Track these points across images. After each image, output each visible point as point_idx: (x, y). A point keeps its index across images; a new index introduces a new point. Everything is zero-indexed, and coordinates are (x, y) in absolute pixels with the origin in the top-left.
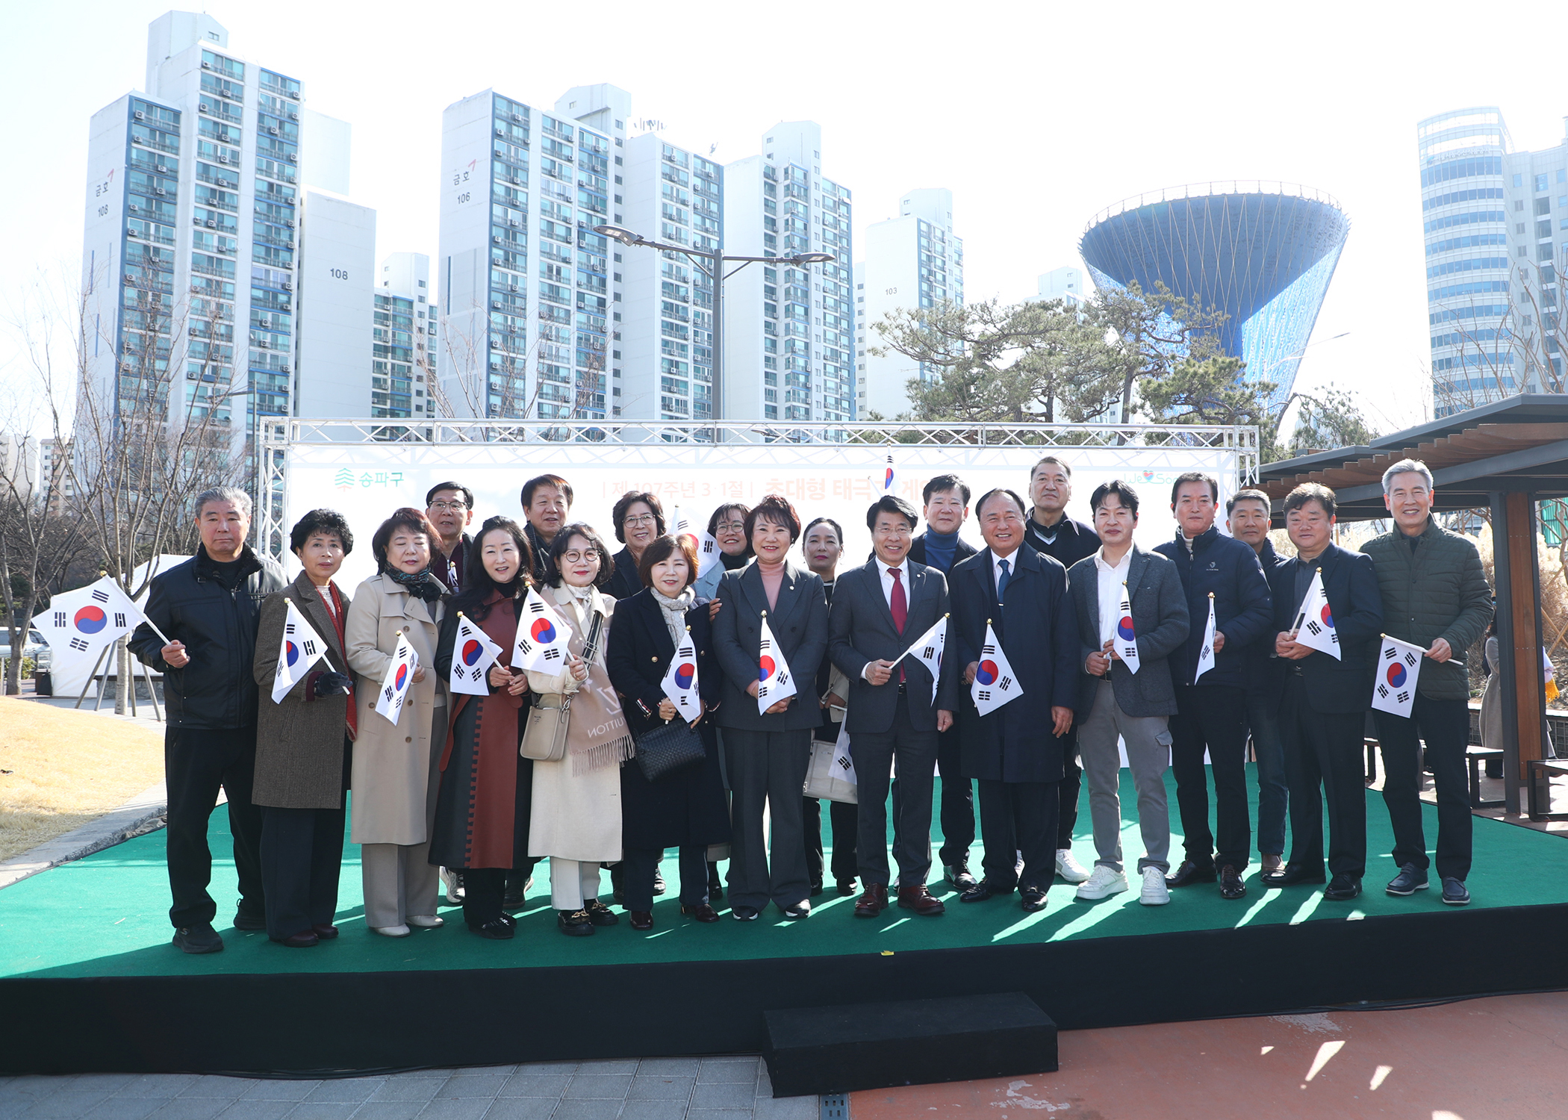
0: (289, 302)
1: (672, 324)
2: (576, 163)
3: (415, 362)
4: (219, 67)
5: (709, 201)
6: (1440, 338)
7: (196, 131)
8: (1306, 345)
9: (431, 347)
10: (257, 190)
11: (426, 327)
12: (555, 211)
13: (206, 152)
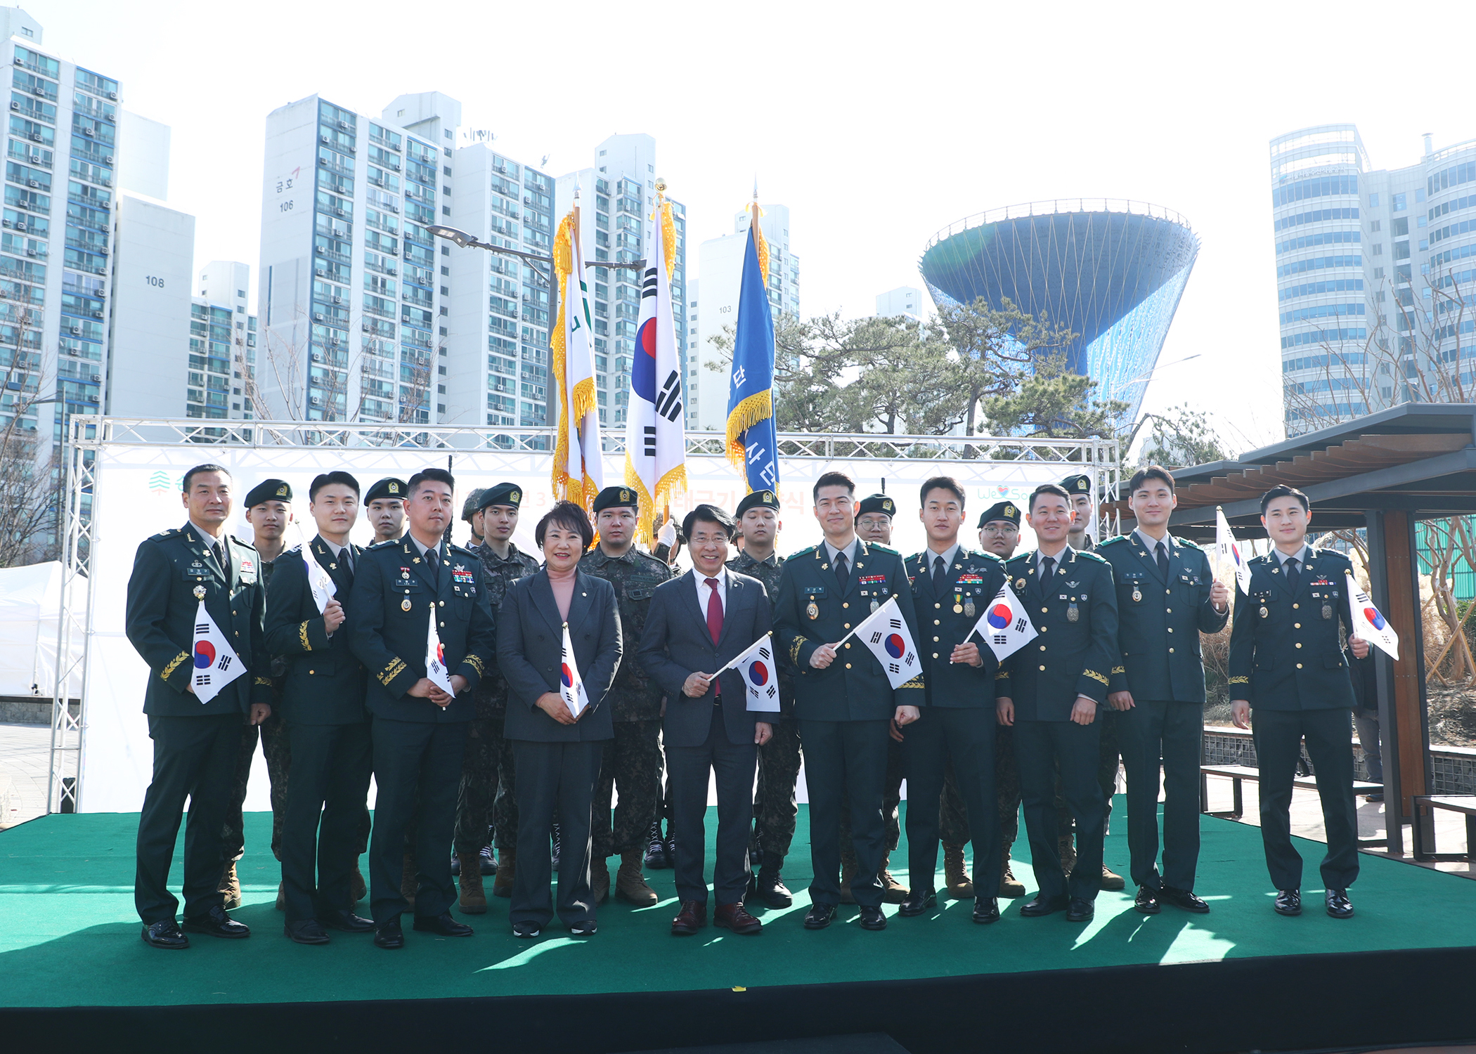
0: (101, 309)
1: (500, 339)
2: (404, 172)
3: (232, 374)
4: (33, 64)
5: (539, 215)
6: (1292, 363)
7: (7, 129)
8: (1153, 368)
9: (249, 359)
10: (70, 193)
11: (245, 338)
12: (381, 221)
13: (18, 151)
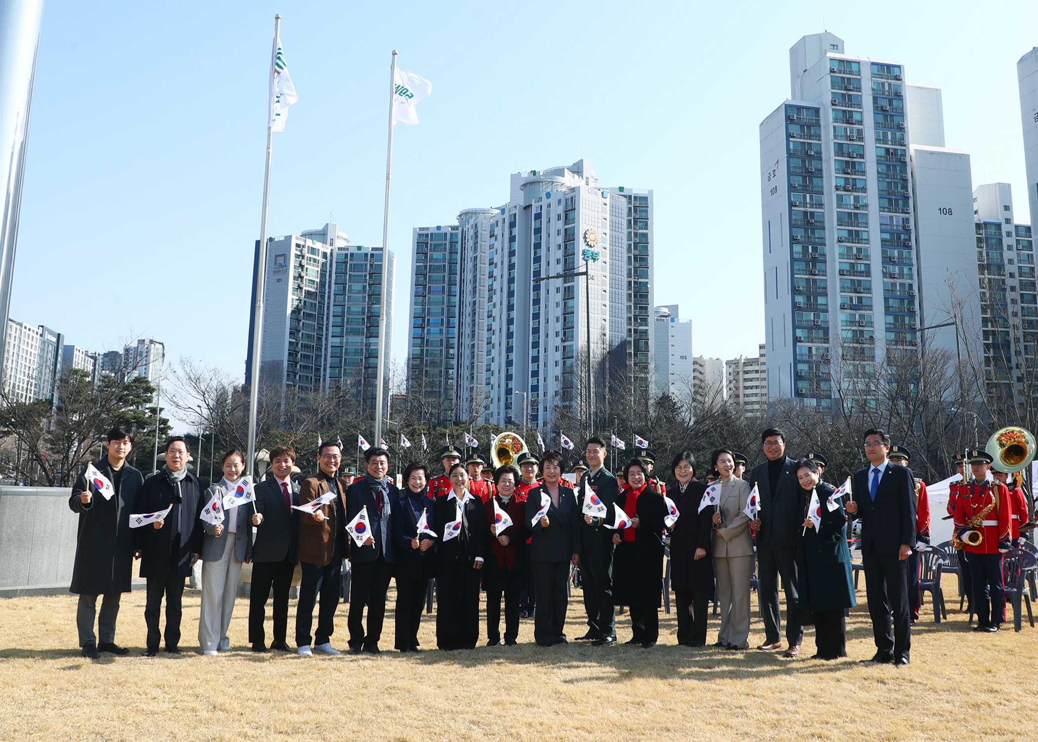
0: (910, 240)
3: (1008, 275)
4: (843, 69)
7: (831, 120)
10: (878, 156)
11: (1014, 244)
13: (840, 134)
